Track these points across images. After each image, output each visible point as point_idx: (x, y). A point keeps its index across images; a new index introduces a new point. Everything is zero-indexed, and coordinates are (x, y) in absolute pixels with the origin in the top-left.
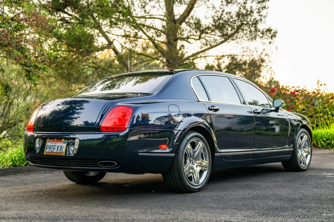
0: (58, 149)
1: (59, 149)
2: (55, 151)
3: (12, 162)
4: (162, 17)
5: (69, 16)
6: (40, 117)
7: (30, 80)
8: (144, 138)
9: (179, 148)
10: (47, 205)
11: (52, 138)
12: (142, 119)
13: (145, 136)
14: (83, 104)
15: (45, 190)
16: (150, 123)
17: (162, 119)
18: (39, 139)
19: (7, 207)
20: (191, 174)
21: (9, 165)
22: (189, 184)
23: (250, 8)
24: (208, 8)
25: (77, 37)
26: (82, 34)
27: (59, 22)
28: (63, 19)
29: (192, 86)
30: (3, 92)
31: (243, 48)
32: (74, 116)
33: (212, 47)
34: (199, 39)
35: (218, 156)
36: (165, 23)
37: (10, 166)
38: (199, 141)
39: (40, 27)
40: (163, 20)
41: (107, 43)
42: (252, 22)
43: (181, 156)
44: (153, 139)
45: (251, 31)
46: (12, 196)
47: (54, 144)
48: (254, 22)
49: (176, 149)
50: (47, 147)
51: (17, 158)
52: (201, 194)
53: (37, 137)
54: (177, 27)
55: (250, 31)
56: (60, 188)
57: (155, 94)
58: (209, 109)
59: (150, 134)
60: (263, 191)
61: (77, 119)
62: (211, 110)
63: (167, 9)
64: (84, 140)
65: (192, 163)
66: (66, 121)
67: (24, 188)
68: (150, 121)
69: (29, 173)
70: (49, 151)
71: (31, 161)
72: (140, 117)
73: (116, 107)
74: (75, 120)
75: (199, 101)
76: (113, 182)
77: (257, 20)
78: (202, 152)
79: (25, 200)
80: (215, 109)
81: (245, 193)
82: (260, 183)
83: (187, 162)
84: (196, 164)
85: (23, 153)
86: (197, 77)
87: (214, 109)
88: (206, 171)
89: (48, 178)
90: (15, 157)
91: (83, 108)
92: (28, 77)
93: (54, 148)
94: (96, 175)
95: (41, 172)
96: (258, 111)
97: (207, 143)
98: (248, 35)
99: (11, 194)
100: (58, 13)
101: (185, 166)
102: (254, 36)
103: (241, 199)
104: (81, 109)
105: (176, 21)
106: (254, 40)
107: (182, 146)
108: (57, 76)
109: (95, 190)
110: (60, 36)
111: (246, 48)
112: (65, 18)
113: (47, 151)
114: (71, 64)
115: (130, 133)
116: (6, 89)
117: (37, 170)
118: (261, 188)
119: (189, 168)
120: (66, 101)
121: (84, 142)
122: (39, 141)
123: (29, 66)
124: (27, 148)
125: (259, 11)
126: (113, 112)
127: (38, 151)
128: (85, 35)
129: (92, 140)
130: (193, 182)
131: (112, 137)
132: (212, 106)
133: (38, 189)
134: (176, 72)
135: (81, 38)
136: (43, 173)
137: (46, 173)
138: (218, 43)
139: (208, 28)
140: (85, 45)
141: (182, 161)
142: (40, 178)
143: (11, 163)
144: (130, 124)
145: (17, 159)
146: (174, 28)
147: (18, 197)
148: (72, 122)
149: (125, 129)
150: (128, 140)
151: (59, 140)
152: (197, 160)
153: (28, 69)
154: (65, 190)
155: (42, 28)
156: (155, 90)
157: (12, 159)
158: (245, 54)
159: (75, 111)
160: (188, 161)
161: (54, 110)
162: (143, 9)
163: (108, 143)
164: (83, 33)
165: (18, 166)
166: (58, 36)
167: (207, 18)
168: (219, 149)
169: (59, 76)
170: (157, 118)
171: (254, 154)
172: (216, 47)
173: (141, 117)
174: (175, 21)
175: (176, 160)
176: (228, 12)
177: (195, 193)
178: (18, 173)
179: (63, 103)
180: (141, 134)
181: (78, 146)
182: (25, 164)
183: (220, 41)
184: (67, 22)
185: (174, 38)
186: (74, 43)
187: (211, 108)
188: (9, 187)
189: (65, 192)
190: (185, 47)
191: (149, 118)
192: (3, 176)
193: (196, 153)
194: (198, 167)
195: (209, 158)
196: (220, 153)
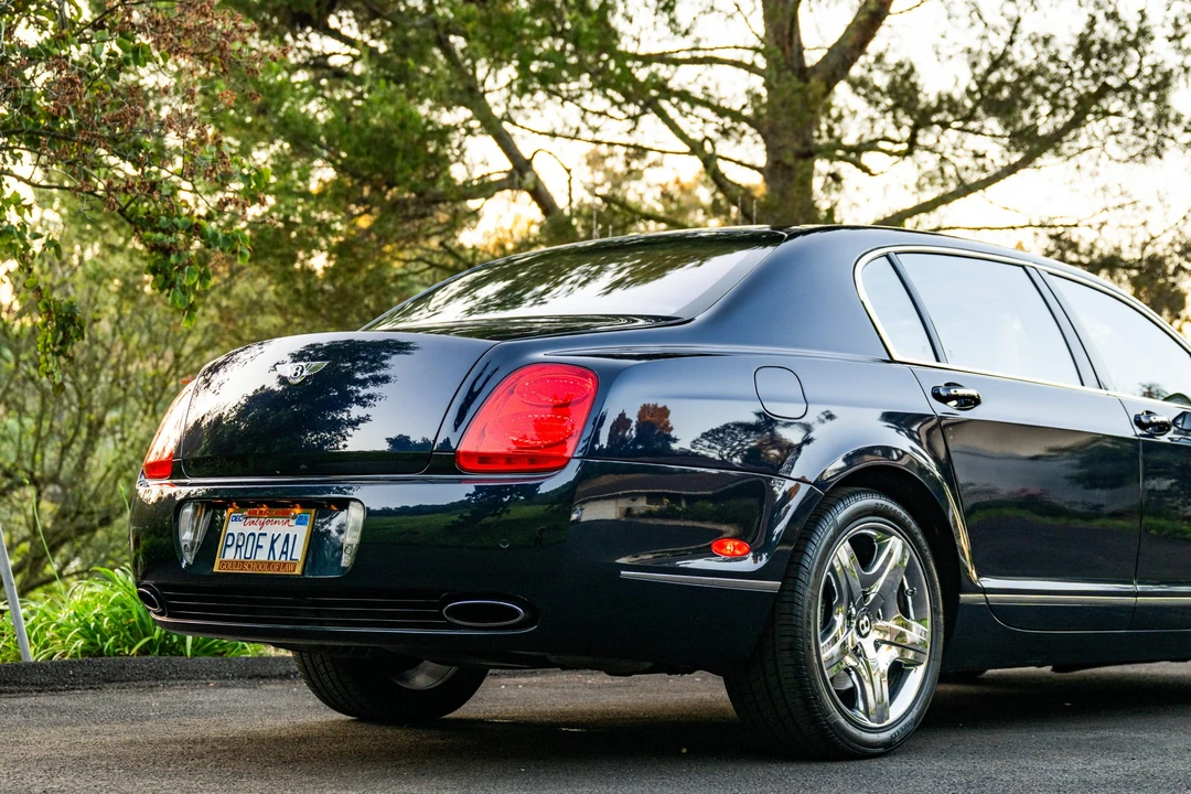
0: (272, 548)
1: (278, 547)
2: (262, 556)
3: (84, 637)
4: (748, 57)
5: (348, 49)
6: (197, 424)
7: (170, 289)
8: (649, 514)
9: (801, 558)
10: (221, 784)
11: (248, 502)
12: (638, 431)
13: (655, 508)
14: (386, 358)
15: (216, 740)
16: (675, 446)
17: (729, 435)
18: (196, 508)
19: (49, 786)
20: (850, 675)
21: (72, 651)
22: (842, 720)
23: (1139, 18)
24: (949, 17)
25: (376, 135)
26: (398, 122)
27: (302, 76)
28: (318, 64)
29: (864, 296)
30: (49, 341)
31: (1104, 189)
32: (346, 414)
33: (965, 189)
34: (909, 152)
35: (973, 607)
36: (761, 80)
37: (75, 655)
38: (891, 535)
39: (215, 62)
40: (751, 68)
41: (509, 166)
42: (1146, 81)
43: (808, 594)
44: (689, 523)
45: (1139, 121)
46: (77, 753)
47: (255, 529)
48: (1154, 82)
49: (788, 562)
50: (229, 543)
51: (106, 619)
52: (893, 766)
53: (187, 499)
54: (811, 96)
55: (1135, 119)
56: (284, 734)
57: (699, 318)
58: (937, 396)
59: (675, 498)
60: (1174, 760)
61: (361, 425)
62: (945, 400)
63: (768, 18)
64: (386, 512)
65: (857, 628)
66: (311, 437)
67: (131, 732)
68: (675, 440)
69: (157, 686)
70: (237, 558)
71: (162, 606)
72: (630, 421)
73: (530, 368)
74: (350, 430)
75: (892, 361)
76: (514, 718)
77: (1167, 68)
78: (902, 585)
79: (127, 769)
80: (963, 397)
81: (1089, 768)
82: (1162, 736)
83: (834, 621)
84: (875, 636)
85: (133, 601)
86: (887, 256)
87: (956, 397)
88: (921, 669)
89: (236, 701)
90: (97, 617)
91: (386, 379)
92: (158, 276)
93: (258, 546)
94: (440, 685)
95: (208, 684)
96: (1158, 419)
97: (923, 543)
98: (1128, 136)
99: (71, 746)
100: (300, 36)
101: (823, 639)
102: (1152, 143)
103: (1069, 786)
104: (377, 380)
105: (809, 72)
106: (1154, 159)
107: (814, 551)
108: (290, 302)
109: (430, 741)
110: (304, 131)
111: (1117, 191)
112: (326, 57)
113: (228, 556)
114: (350, 249)
115: (581, 489)
116: (61, 327)
117: (186, 670)
118: (1165, 752)
119: (844, 651)
120: (312, 346)
121: (388, 519)
122: (195, 514)
123: (165, 227)
124: (147, 554)
125: (1180, 34)
126: (512, 392)
127: (188, 559)
128: (410, 124)
129: (420, 510)
130: (860, 715)
131: (505, 500)
132: (946, 385)
133: (190, 733)
134: (793, 235)
135: (392, 141)
136: (215, 687)
137: (227, 686)
138: (992, 171)
139: (949, 103)
140: (410, 171)
141: (812, 616)
142: (202, 702)
143: (80, 643)
144: (582, 445)
145: (105, 626)
146: (797, 98)
147: (100, 757)
148: (337, 442)
149: (563, 464)
150: (574, 517)
151: (280, 510)
152: (879, 617)
153: (162, 240)
154: (303, 740)
155: (222, 66)
156: (699, 304)
157: (87, 626)
158: (1114, 218)
159: (351, 391)
160: (839, 619)
161: (259, 387)
162: (666, 15)
163: (488, 526)
164: (399, 115)
165: (109, 656)
166: (293, 127)
167: (943, 57)
168: (979, 576)
169: (297, 301)
170: (706, 431)
171: (1135, 609)
172: (983, 188)
173: (633, 424)
174: (803, 73)
175: (788, 611)
176: (1041, 35)
177: (867, 761)
178: (109, 681)
179: (298, 357)
180: (634, 497)
181: (358, 534)
182: (139, 650)
183: (1001, 163)
184: (339, 75)
185: (797, 146)
186: (362, 159)
187: (943, 393)
188: (68, 728)
189: (304, 747)
190: (843, 182)
191: (671, 429)
192: (43, 694)
193: (876, 589)
194: (884, 646)
195: (934, 611)
196: (985, 591)
